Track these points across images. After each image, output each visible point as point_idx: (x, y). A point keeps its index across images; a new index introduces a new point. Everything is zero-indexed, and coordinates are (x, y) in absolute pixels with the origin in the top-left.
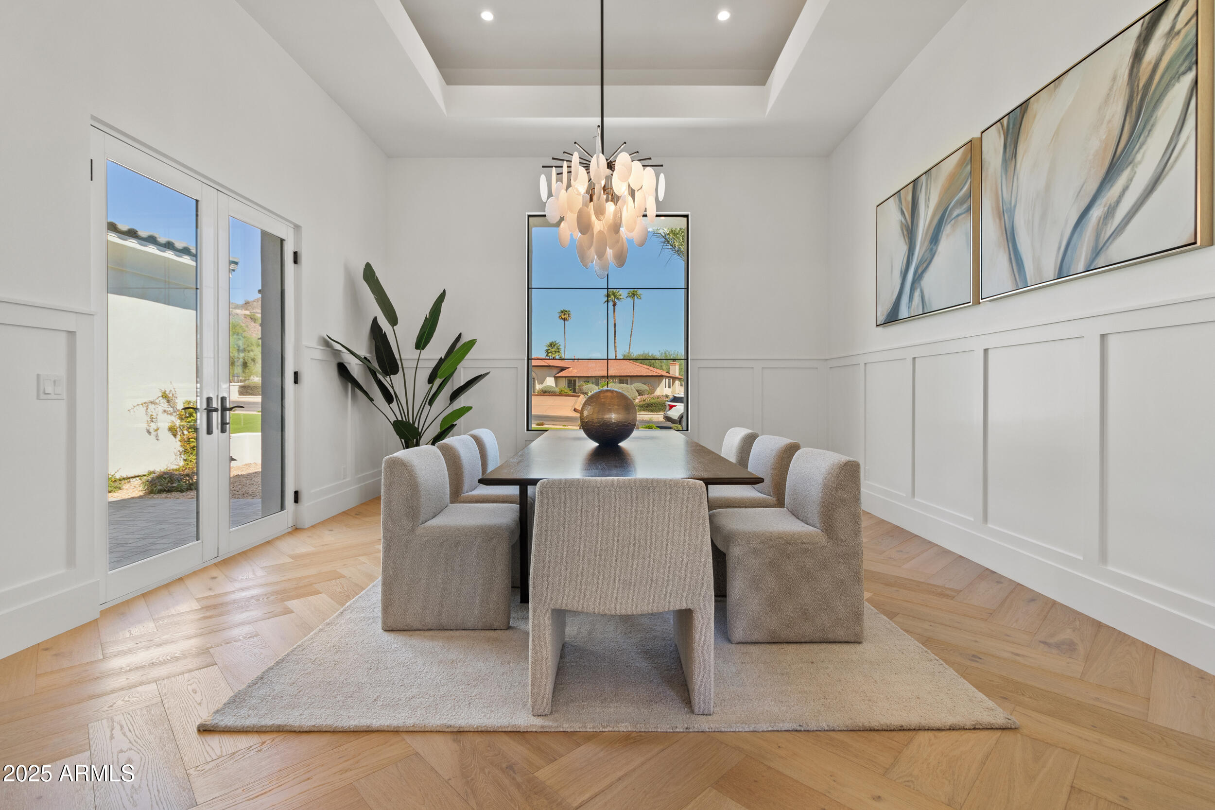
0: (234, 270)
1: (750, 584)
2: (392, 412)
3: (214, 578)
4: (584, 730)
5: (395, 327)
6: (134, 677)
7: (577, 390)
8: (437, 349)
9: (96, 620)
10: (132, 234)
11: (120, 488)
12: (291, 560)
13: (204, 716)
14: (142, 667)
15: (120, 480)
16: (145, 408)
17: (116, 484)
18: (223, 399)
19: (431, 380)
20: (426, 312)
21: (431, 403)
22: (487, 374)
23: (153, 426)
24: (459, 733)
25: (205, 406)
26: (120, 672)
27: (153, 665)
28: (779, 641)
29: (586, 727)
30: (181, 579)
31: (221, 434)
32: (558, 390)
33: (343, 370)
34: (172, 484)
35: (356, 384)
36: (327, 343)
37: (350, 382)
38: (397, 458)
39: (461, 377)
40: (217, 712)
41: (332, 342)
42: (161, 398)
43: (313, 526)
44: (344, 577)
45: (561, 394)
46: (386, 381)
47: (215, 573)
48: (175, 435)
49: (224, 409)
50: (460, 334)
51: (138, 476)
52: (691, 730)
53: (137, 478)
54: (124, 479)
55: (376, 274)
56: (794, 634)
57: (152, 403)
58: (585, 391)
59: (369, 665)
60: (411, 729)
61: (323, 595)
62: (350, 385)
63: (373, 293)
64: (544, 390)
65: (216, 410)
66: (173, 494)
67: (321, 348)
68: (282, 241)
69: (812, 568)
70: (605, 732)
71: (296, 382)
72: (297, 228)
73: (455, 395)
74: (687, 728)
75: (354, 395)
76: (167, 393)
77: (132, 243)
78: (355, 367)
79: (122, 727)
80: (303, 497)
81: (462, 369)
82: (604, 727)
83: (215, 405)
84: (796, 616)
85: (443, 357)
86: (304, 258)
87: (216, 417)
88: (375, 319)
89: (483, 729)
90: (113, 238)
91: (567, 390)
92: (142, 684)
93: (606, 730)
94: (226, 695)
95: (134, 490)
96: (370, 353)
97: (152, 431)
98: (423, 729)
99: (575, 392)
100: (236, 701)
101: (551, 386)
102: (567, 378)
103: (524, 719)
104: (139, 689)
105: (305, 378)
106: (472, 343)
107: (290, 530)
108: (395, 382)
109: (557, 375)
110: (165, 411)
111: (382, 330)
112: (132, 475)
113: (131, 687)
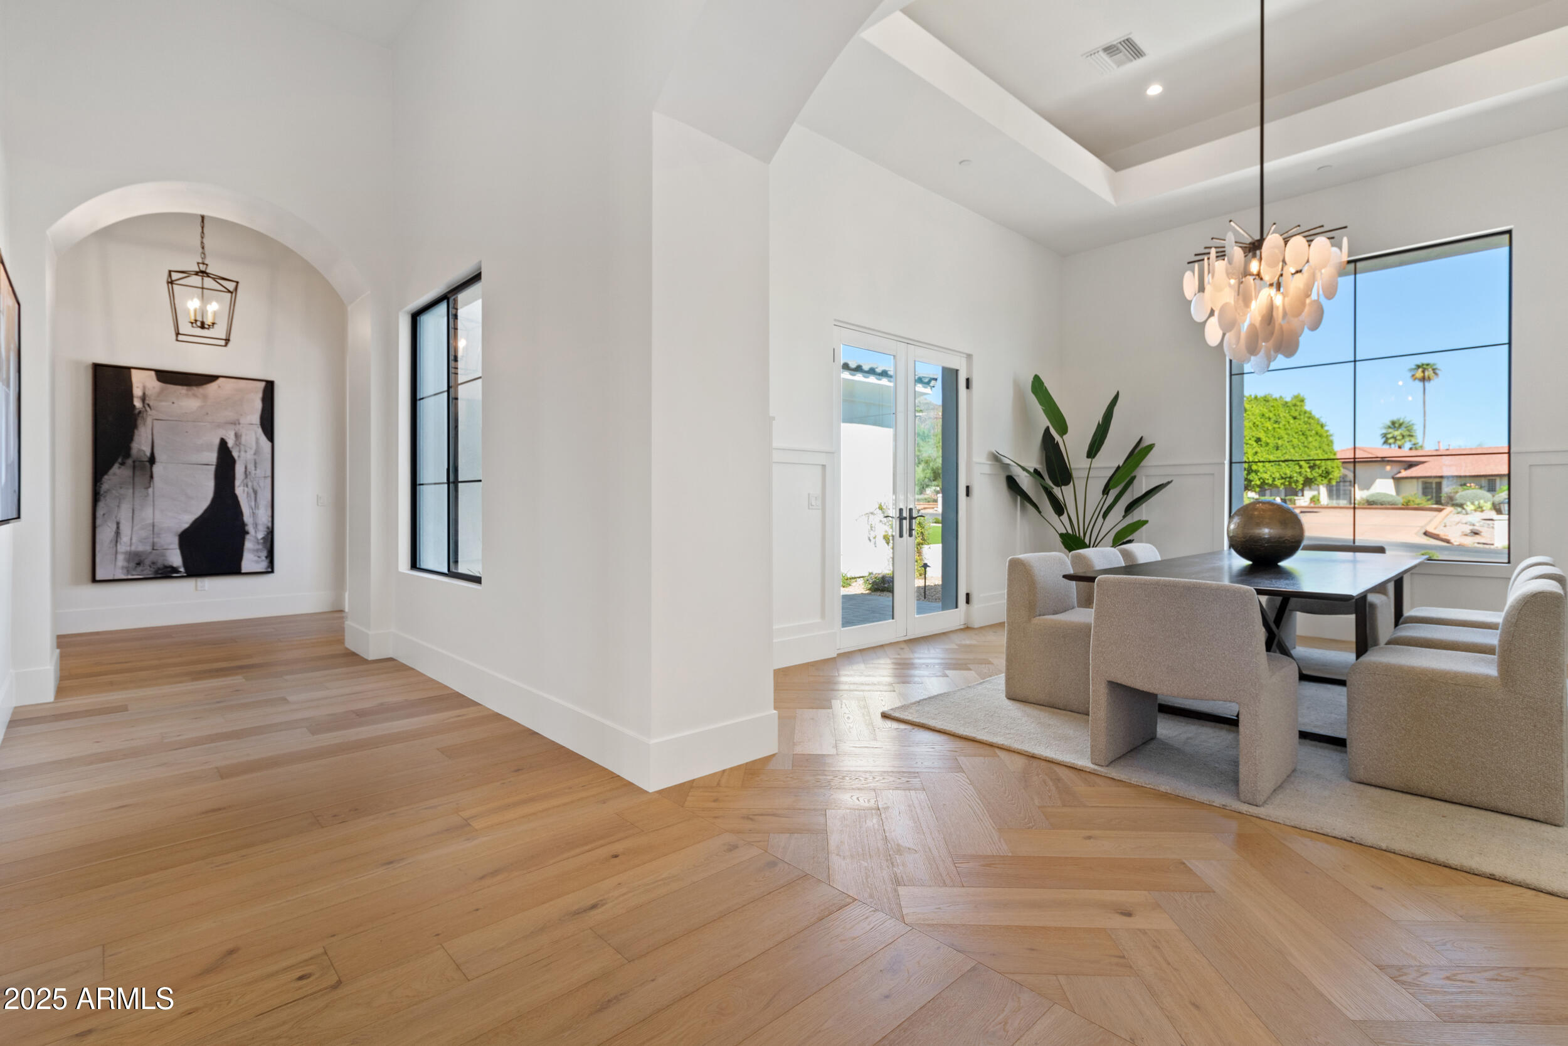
0: (934, 387)
1: (1374, 720)
2: (1061, 525)
3: (902, 649)
4: (1129, 782)
5: (1064, 437)
6: (852, 687)
7: (1443, 500)
8: (1112, 456)
9: (835, 658)
10: (858, 369)
11: (850, 585)
12: (956, 647)
13: (886, 709)
14: (857, 684)
15: (850, 579)
16: (867, 518)
17: (848, 581)
18: (911, 510)
19: (1106, 491)
20: (1099, 418)
21: (1105, 516)
22: (1169, 483)
23: (873, 534)
24: (1033, 757)
25: (898, 515)
26: (846, 683)
27: (862, 684)
28: (1419, 793)
29: (1130, 780)
30: (882, 646)
31: (909, 538)
32: (1400, 500)
33: (1012, 483)
34: (884, 584)
35: (1025, 497)
36: (996, 458)
37: (1020, 495)
38: (1018, 559)
39: (1142, 485)
40: (892, 709)
41: (1002, 457)
42: (878, 510)
43: (981, 628)
44: (993, 664)
45: (1406, 506)
46: (1056, 491)
47: (903, 646)
48: (888, 543)
49: (911, 518)
50: (1142, 438)
51: (862, 577)
52: (1227, 808)
53: (862, 579)
54: (853, 578)
55: (1045, 384)
56: (1440, 789)
57: (872, 513)
58: (1459, 501)
59: (987, 713)
60: (1000, 746)
61: (972, 672)
62: (1019, 497)
63: (1041, 405)
64: (1371, 500)
65: (905, 518)
66: (885, 593)
67: (990, 463)
68: (957, 371)
69: (1471, 716)
70: (1146, 787)
71: (968, 495)
72: (969, 357)
73: (1130, 508)
74: (1224, 805)
75: (1023, 508)
76: (882, 505)
77: (859, 377)
78: (1025, 481)
79: (846, 705)
80: (974, 598)
81: (1144, 478)
82: (1146, 784)
83: (904, 515)
84: (1444, 769)
85: (1121, 465)
86: (975, 384)
87: (906, 523)
88: (1047, 429)
89: (1050, 759)
90: (846, 375)
91: (1421, 500)
92: (856, 691)
93: (1148, 786)
94: (898, 704)
95: (859, 588)
96: (1041, 463)
97: (871, 538)
98: (1008, 748)
99: (1438, 502)
100: (904, 708)
101: (1386, 495)
102: (1421, 480)
103: (1085, 762)
104: (855, 692)
105: (975, 491)
106: (1150, 447)
107: (962, 627)
108: (1065, 493)
109: (1399, 475)
110: (881, 521)
111: (1054, 439)
112: (859, 576)
113: (851, 691)
